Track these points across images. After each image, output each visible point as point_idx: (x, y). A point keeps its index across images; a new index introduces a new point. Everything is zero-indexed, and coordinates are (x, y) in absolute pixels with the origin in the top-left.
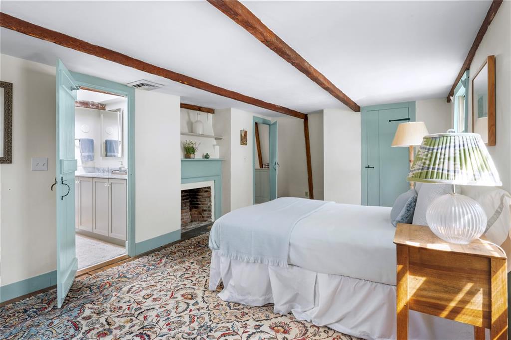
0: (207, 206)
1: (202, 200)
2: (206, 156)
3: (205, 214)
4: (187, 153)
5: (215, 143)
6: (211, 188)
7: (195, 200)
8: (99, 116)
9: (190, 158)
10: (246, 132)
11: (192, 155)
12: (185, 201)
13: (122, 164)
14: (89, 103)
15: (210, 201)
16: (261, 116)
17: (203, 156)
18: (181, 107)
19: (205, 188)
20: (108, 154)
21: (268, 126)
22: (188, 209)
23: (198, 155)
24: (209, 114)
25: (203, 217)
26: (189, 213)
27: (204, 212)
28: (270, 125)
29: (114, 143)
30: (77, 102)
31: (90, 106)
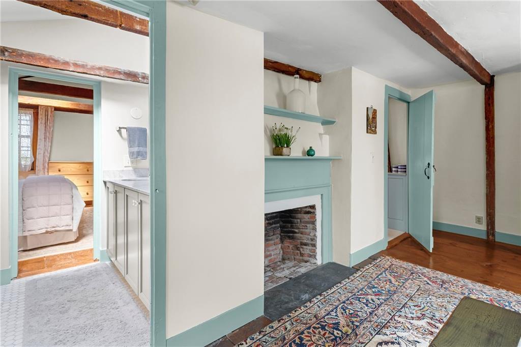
0: (310, 237)
1: (301, 226)
2: (310, 152)
3: (307, 250)
4: (277, 146)
5: (322, 132)
6: (317, 207)
7: (289, 225)
9: (281, 155)
10: (375, 112)
11: (285, 150)
12: (274, 226)
15: (315, 229)
16: (396, 87)
17: (303, 154)
18: (266, 67)
19: (306, 207)
21: (405, 105)
22: (279, 239)
23: (296, 150)
24: (313, 83)
25: (302, 255)
26: (280, 246)
27: (304, 247)
28: (409, 103)
30: (120, 73)
31: (140, 79)
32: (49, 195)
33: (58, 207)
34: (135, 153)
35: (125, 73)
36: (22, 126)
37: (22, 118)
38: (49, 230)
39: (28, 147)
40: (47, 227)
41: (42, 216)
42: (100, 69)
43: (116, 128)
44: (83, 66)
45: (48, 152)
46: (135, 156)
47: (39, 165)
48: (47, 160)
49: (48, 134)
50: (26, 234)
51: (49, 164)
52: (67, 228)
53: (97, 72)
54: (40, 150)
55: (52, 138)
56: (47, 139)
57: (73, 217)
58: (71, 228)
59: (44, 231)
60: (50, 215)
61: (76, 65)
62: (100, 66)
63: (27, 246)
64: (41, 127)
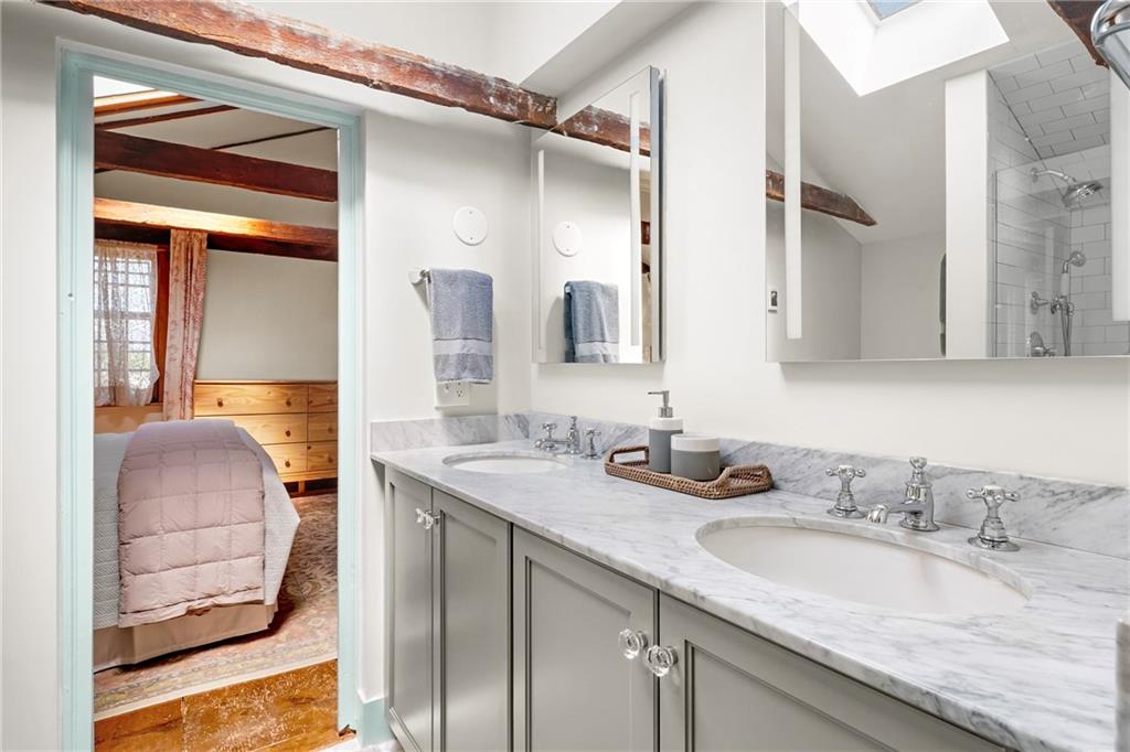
8: (526, 165)
13: (666, 412)
14: (488, 85)
20: (582, 349)
29: (601, 299)
30: (430, 74)
31: (492, 100)
32: (197, 493)
33: (222, 531)
34: (453, 361)
35: (446, 76)
36: (130, 288)
37: (130, 270)
38: (195, 605)
39: (144, 343)
40: (190, 595)
41: (176, 563)
42: (368, 55)
43: (410, 275)
44: (314, 42)
45: (192, 356)
46: (452, 373)
47: (171, 387)
48: (190, 375)
49: (192, 308)
50: (130, 621)
51: (195, 386)
52: (249, 597)
53: (361, 68)
54: (172, 351)
55: (202, 319)
56: (191, 322)
57: (264, 562)
58: (258, 596)
59: (180, 610)
60: (200, 557)
61: (290, 35)
62: (371, 47)
63: (132, 654)
64: (176, 291)
